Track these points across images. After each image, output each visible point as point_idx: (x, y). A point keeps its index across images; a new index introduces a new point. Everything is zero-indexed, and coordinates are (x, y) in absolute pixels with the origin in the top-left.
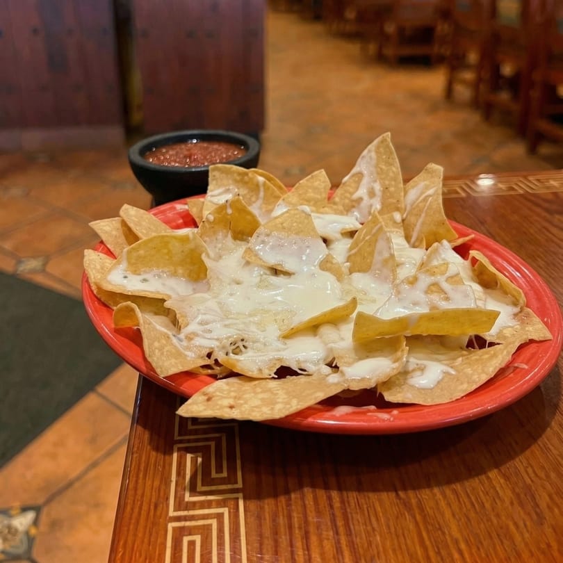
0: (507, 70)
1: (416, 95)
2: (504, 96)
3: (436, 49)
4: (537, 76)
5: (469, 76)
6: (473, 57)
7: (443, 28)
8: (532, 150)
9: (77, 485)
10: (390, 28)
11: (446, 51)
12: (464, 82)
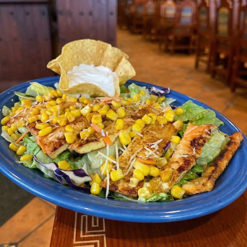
0: (222, 56)
1: (183, 67)
2: (221, 67)
3: (191, 47)
4: (235, 59)
5: (206, 58)
6: (207, 50)
7: (194, 37)
8: (233, 90)
9: (33, 234)
10: (171, 37)
11: (195, 47)
12: (204, 61)
